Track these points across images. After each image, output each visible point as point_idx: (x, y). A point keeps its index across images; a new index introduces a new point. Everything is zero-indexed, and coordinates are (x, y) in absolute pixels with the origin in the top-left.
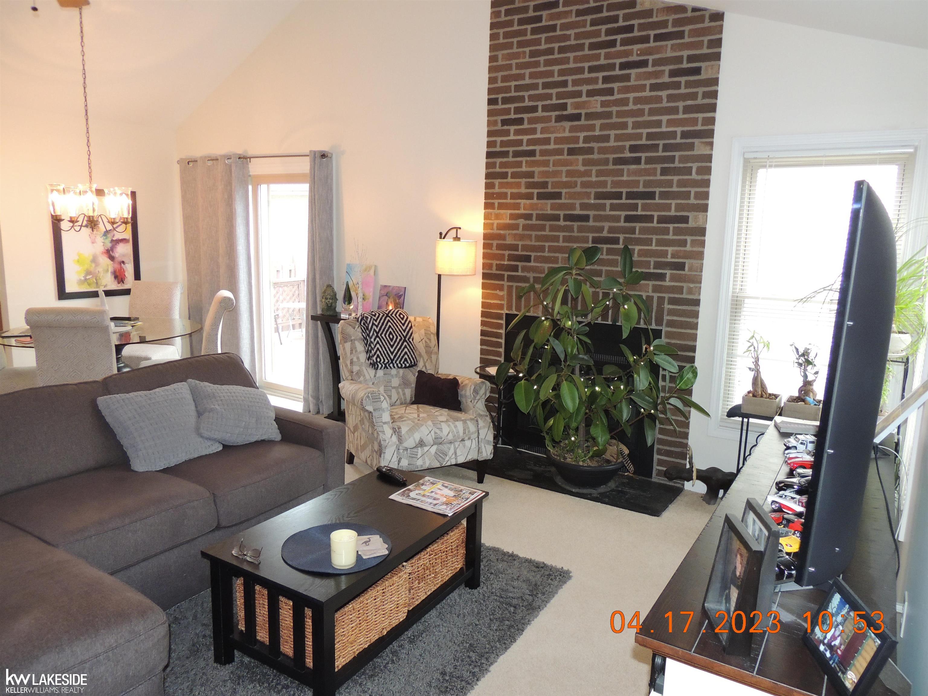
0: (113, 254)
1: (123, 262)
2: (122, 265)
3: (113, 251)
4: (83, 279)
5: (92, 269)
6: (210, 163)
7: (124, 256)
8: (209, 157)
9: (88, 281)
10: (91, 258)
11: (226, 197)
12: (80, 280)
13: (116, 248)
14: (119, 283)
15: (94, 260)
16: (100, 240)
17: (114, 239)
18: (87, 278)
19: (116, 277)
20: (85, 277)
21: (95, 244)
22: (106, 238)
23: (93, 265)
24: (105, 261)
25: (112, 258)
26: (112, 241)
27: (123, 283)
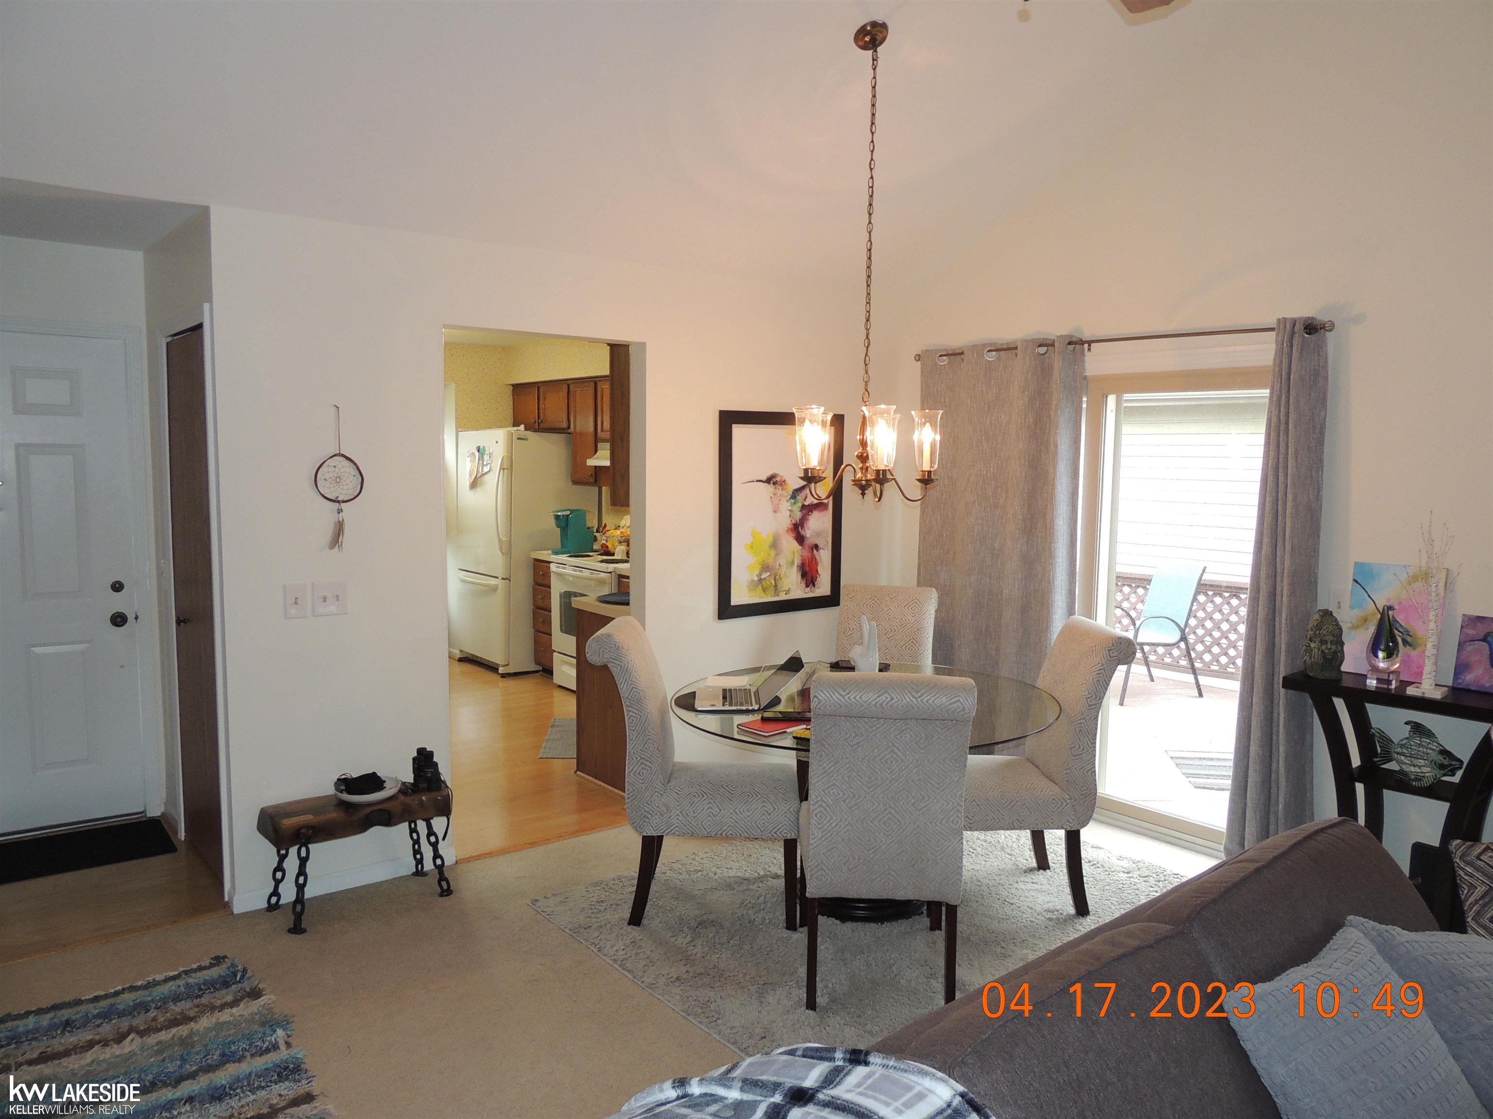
0: (802, 532)
1: (816, 547)
2: (815, 551)
3: (802, 527)
4: (756, 579)
5: (770, 561)
6: (991, 357)
7: (818, 534)
8: (991, 345)
9: (764, 583)
10: (771, 539)
11: (1031, 420)
12: (753, 581)
13: (807, 520)
14: (807, 586)
15: (775, 545)
16: (786, 506)
17: (806, 503)
18: (763, 577)
19: (804, 575)
20: (760, 574)
21: (778, 514)
22: (795, 503)
23: (773, 553)
24: (790, 545)
25: (800, 539)
26: (803, 506)
27: (814, 585)
